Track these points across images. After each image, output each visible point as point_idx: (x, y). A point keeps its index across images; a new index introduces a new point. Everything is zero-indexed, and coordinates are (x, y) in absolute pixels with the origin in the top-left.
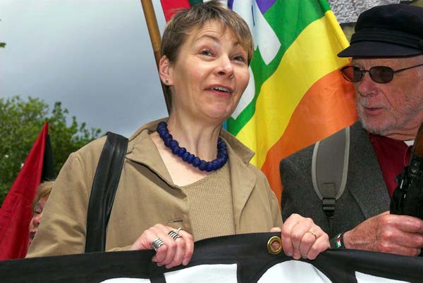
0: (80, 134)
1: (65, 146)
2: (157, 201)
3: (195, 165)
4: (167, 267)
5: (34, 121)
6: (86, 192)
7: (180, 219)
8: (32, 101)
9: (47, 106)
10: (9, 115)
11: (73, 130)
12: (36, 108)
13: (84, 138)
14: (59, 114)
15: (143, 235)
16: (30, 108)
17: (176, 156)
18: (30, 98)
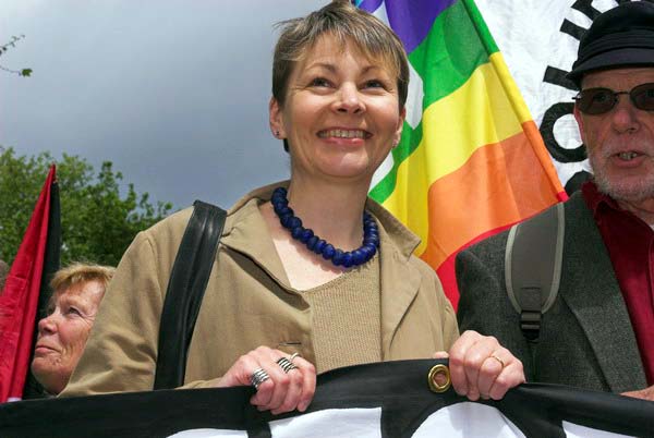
0: (140, 211)
1: (118, 229)
2: (263, 311)
3: (326, 257)
4: (274, 413)
5: (72, 191)
6: (159, 293)
7: (296, 339)
8: (68, 161)
9: (91, 168)
10: (33, 181)
11: (129, 205)
12: (74, 170)
13: (145, 217)
14: (109, 180)
15: (237, 364)
16: (66, 171)
17: (298, 241)
18: (65, 156)
